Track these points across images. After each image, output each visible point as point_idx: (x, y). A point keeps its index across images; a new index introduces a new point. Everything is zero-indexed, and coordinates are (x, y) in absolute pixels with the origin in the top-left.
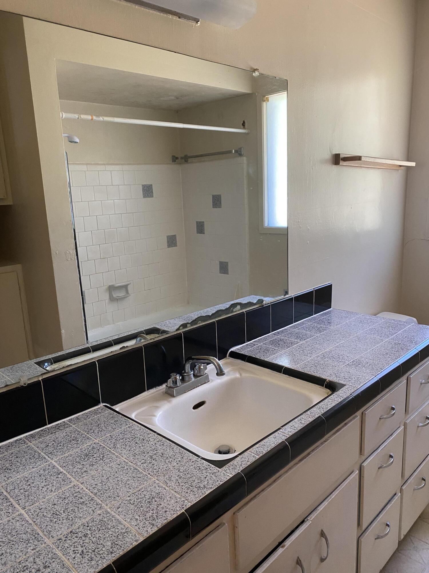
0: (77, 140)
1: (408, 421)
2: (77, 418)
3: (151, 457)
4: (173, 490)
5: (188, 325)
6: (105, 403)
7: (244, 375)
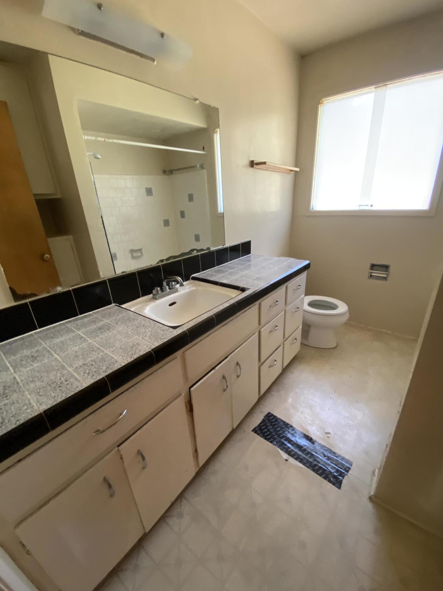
0: (99, 157)
1: (287, 309)
2: (98, 312)
3: (137, 327)
4: (146, 341)
5: (164, 261)
6: (116, 303)
7: (198, 288)
